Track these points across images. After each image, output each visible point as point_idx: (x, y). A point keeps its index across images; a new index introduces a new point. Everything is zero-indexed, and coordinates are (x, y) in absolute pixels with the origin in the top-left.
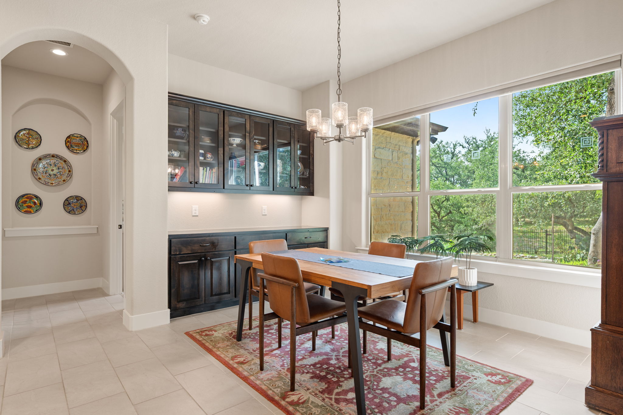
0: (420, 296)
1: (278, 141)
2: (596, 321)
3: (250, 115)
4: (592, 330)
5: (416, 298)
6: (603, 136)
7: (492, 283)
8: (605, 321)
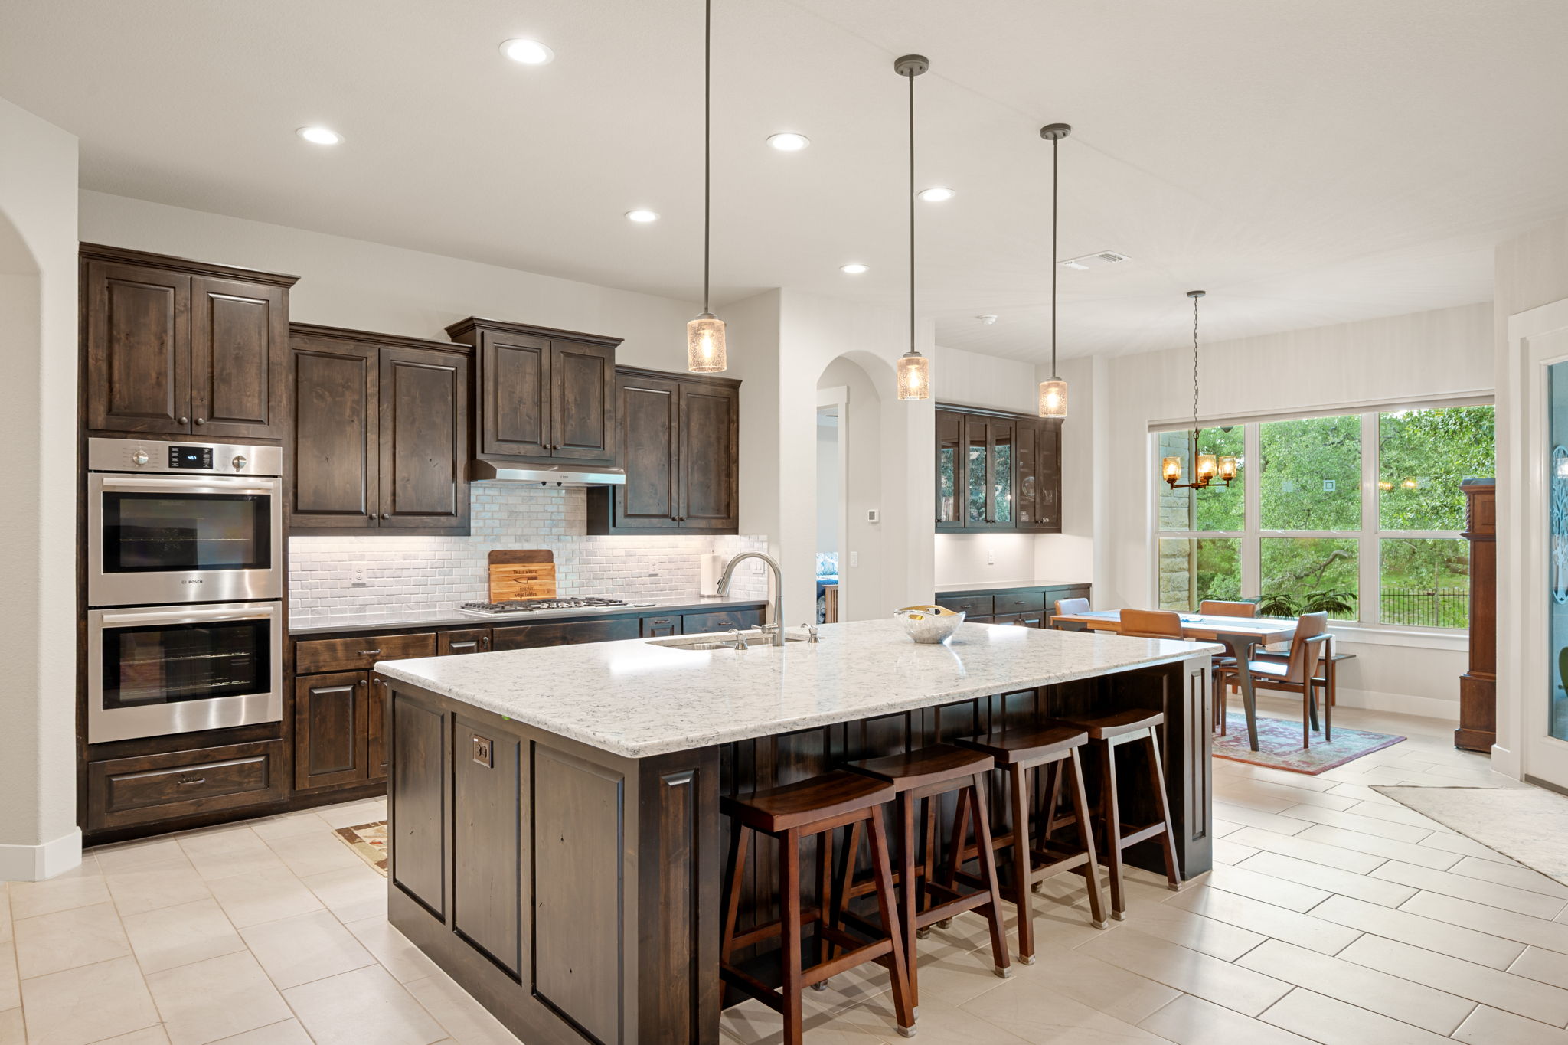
0: (1303, 645)
1: (1022, 451)
2: (1464, 669)
3: (991, 418)
4: (1461, 677)
5: (1299, 647)
6: (1470, 499)
7: (1354, 654)
8: (1472, 668)
